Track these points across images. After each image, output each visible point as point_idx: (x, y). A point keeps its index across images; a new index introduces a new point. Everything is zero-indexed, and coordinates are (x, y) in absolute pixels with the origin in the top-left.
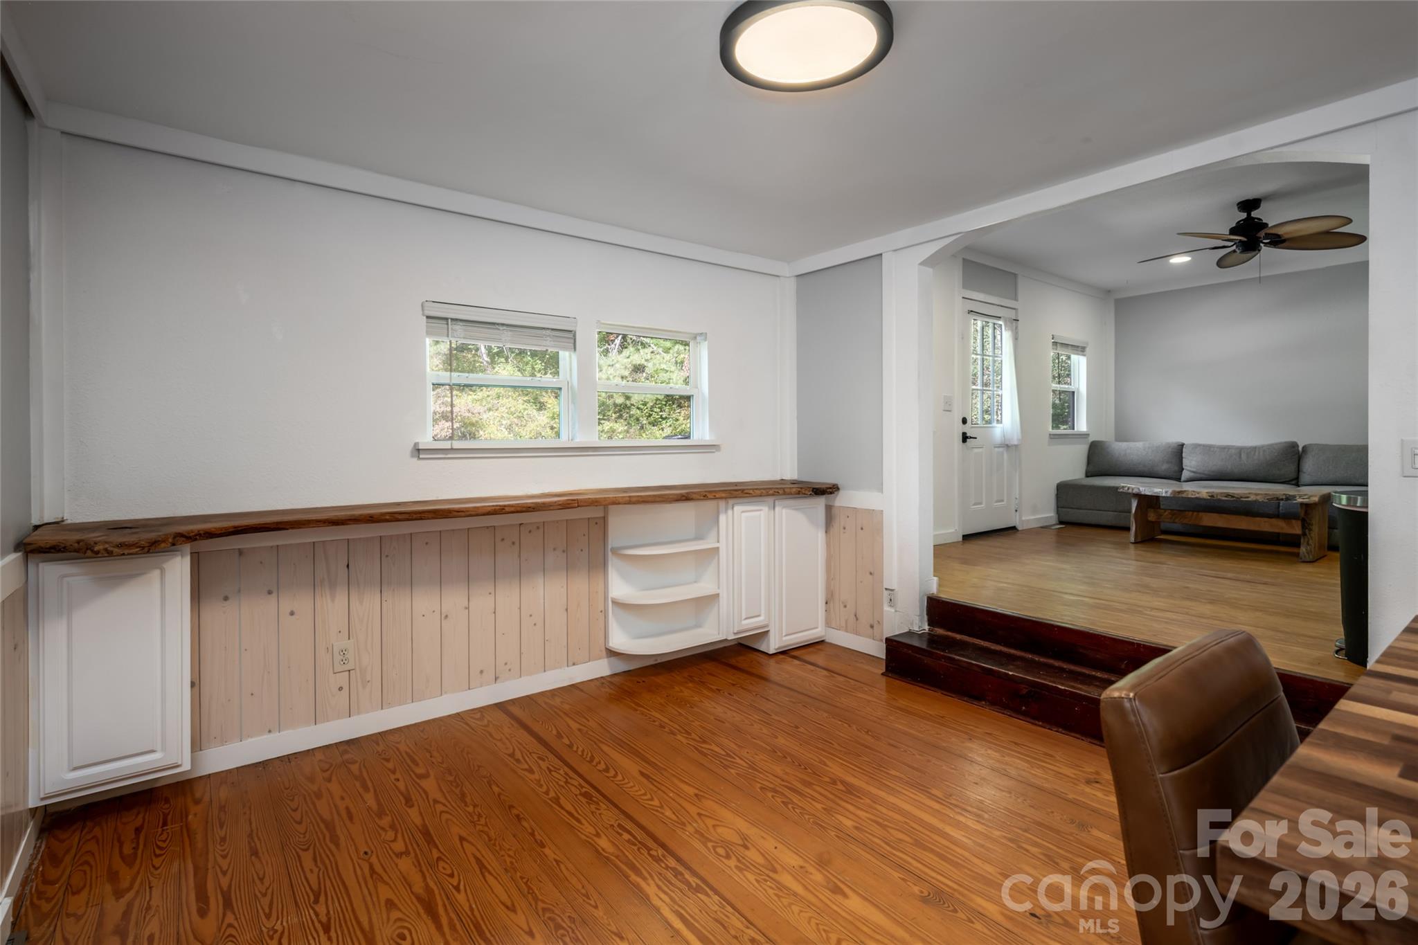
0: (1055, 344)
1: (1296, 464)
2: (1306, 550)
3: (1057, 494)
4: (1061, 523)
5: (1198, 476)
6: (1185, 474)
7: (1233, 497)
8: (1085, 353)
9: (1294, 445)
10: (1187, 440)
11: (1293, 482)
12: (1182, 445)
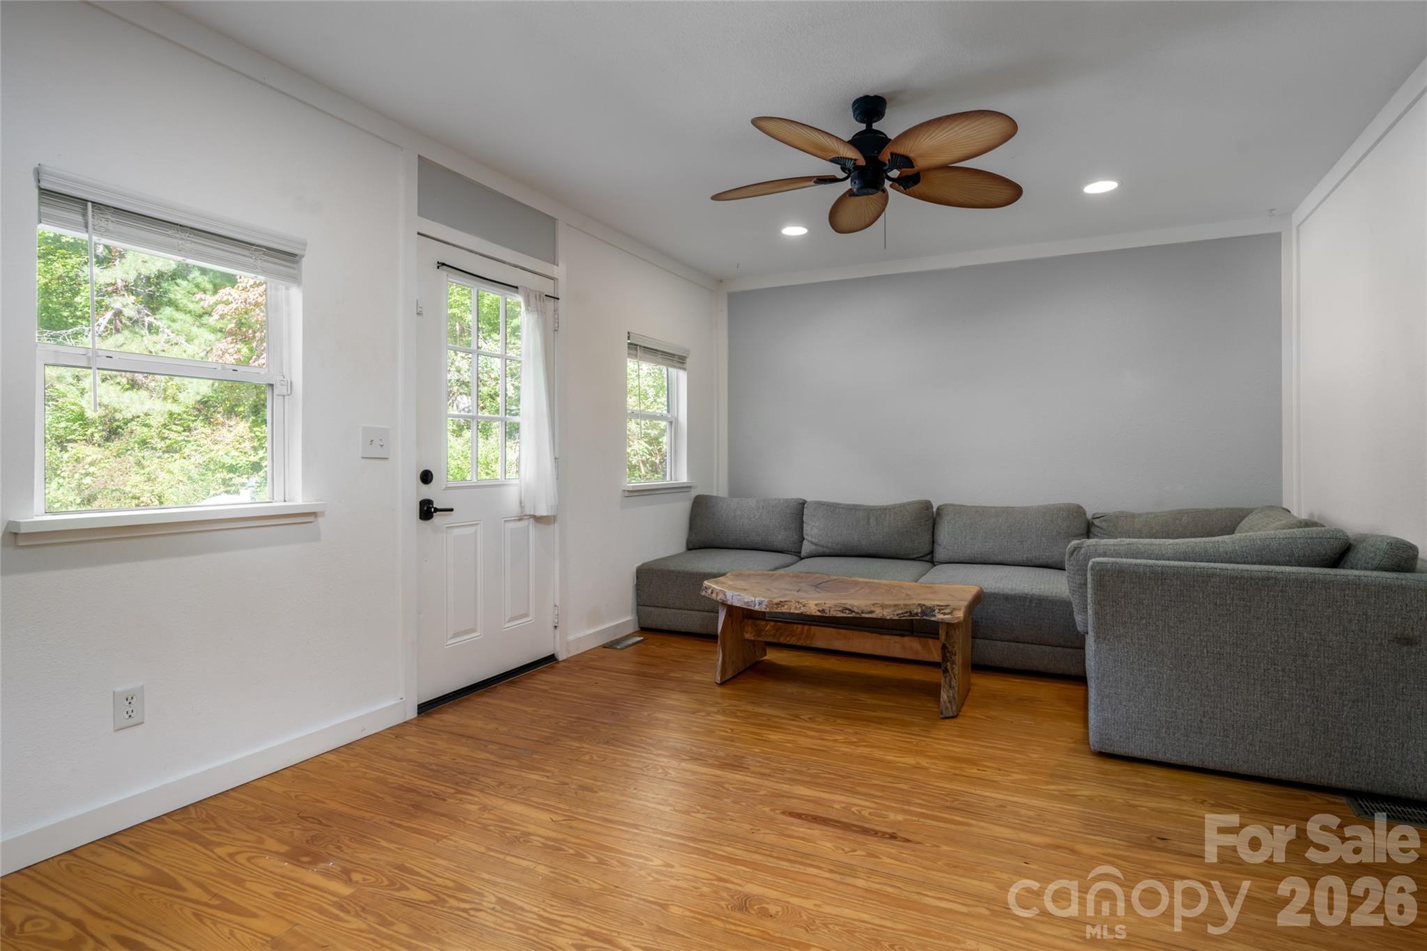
0: (632, 346)
1: (930, 533)
2: (948, 697)
3: (637, 585)
4: (644, 630)
5: (821, 550)
6: (806, 548)
7: (852, 611)
8: (685, 366)
9: (927, 505)
10: (809, 498)
11: (928, 558)
12: (803, 504)
